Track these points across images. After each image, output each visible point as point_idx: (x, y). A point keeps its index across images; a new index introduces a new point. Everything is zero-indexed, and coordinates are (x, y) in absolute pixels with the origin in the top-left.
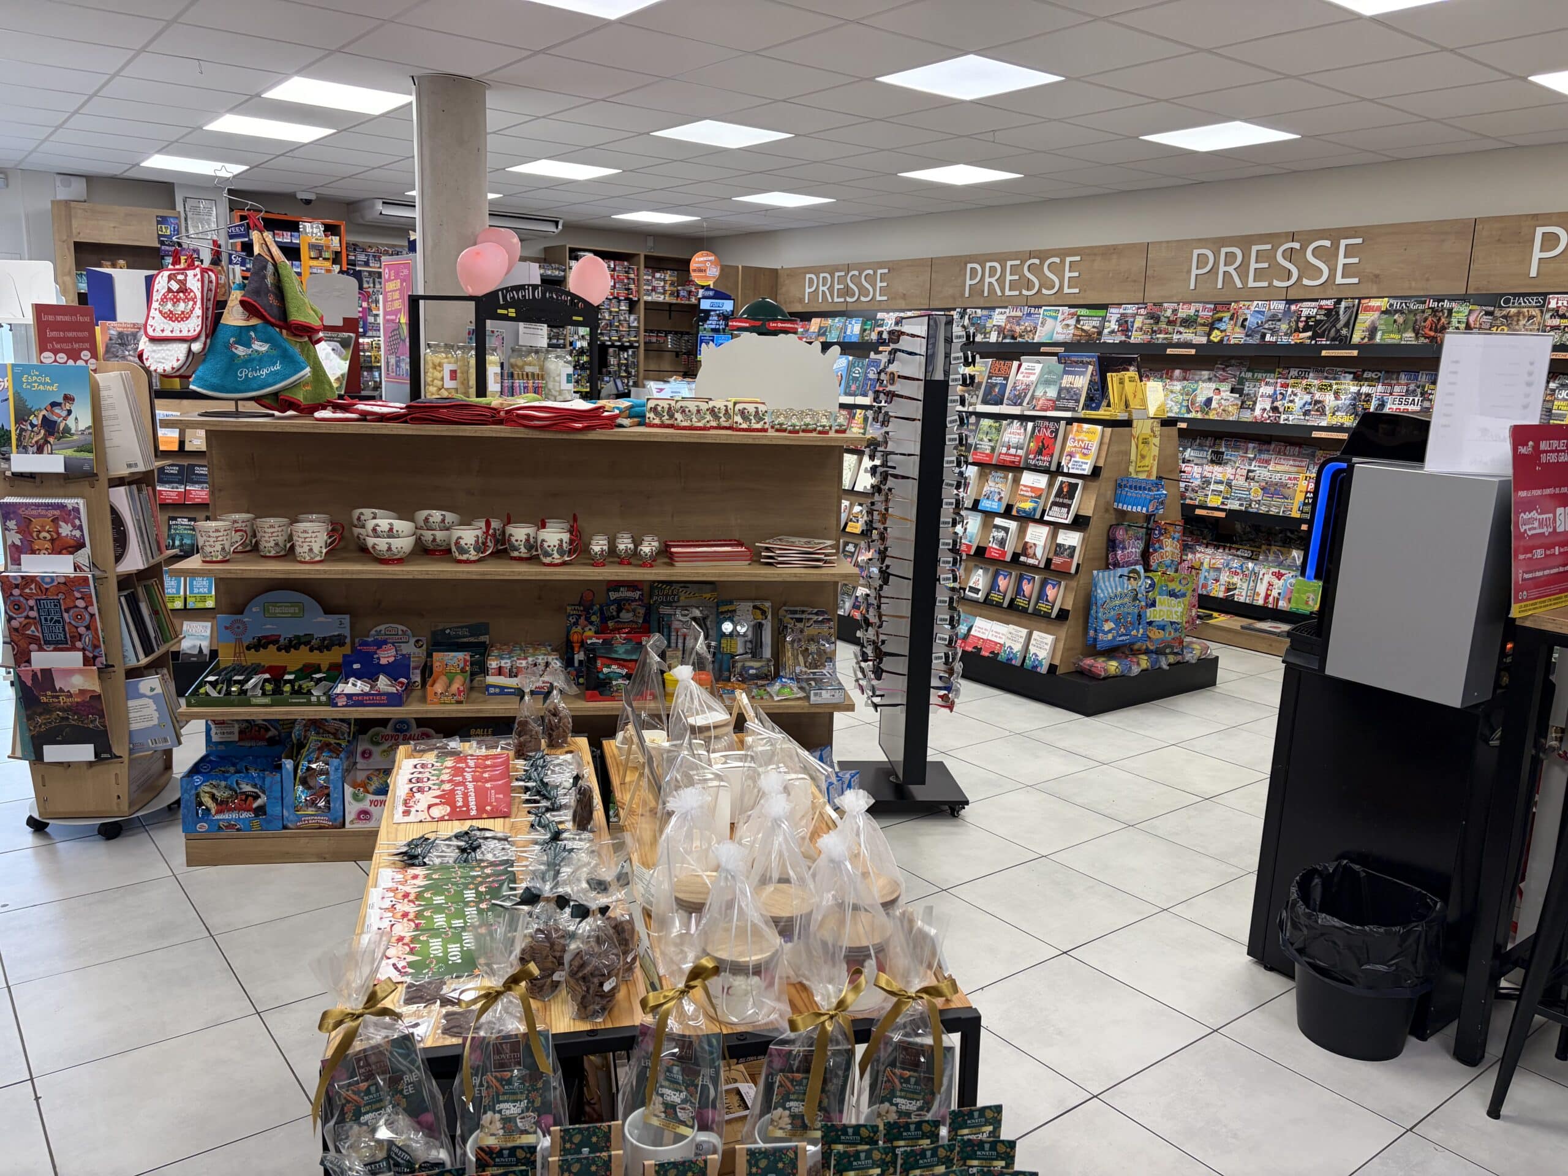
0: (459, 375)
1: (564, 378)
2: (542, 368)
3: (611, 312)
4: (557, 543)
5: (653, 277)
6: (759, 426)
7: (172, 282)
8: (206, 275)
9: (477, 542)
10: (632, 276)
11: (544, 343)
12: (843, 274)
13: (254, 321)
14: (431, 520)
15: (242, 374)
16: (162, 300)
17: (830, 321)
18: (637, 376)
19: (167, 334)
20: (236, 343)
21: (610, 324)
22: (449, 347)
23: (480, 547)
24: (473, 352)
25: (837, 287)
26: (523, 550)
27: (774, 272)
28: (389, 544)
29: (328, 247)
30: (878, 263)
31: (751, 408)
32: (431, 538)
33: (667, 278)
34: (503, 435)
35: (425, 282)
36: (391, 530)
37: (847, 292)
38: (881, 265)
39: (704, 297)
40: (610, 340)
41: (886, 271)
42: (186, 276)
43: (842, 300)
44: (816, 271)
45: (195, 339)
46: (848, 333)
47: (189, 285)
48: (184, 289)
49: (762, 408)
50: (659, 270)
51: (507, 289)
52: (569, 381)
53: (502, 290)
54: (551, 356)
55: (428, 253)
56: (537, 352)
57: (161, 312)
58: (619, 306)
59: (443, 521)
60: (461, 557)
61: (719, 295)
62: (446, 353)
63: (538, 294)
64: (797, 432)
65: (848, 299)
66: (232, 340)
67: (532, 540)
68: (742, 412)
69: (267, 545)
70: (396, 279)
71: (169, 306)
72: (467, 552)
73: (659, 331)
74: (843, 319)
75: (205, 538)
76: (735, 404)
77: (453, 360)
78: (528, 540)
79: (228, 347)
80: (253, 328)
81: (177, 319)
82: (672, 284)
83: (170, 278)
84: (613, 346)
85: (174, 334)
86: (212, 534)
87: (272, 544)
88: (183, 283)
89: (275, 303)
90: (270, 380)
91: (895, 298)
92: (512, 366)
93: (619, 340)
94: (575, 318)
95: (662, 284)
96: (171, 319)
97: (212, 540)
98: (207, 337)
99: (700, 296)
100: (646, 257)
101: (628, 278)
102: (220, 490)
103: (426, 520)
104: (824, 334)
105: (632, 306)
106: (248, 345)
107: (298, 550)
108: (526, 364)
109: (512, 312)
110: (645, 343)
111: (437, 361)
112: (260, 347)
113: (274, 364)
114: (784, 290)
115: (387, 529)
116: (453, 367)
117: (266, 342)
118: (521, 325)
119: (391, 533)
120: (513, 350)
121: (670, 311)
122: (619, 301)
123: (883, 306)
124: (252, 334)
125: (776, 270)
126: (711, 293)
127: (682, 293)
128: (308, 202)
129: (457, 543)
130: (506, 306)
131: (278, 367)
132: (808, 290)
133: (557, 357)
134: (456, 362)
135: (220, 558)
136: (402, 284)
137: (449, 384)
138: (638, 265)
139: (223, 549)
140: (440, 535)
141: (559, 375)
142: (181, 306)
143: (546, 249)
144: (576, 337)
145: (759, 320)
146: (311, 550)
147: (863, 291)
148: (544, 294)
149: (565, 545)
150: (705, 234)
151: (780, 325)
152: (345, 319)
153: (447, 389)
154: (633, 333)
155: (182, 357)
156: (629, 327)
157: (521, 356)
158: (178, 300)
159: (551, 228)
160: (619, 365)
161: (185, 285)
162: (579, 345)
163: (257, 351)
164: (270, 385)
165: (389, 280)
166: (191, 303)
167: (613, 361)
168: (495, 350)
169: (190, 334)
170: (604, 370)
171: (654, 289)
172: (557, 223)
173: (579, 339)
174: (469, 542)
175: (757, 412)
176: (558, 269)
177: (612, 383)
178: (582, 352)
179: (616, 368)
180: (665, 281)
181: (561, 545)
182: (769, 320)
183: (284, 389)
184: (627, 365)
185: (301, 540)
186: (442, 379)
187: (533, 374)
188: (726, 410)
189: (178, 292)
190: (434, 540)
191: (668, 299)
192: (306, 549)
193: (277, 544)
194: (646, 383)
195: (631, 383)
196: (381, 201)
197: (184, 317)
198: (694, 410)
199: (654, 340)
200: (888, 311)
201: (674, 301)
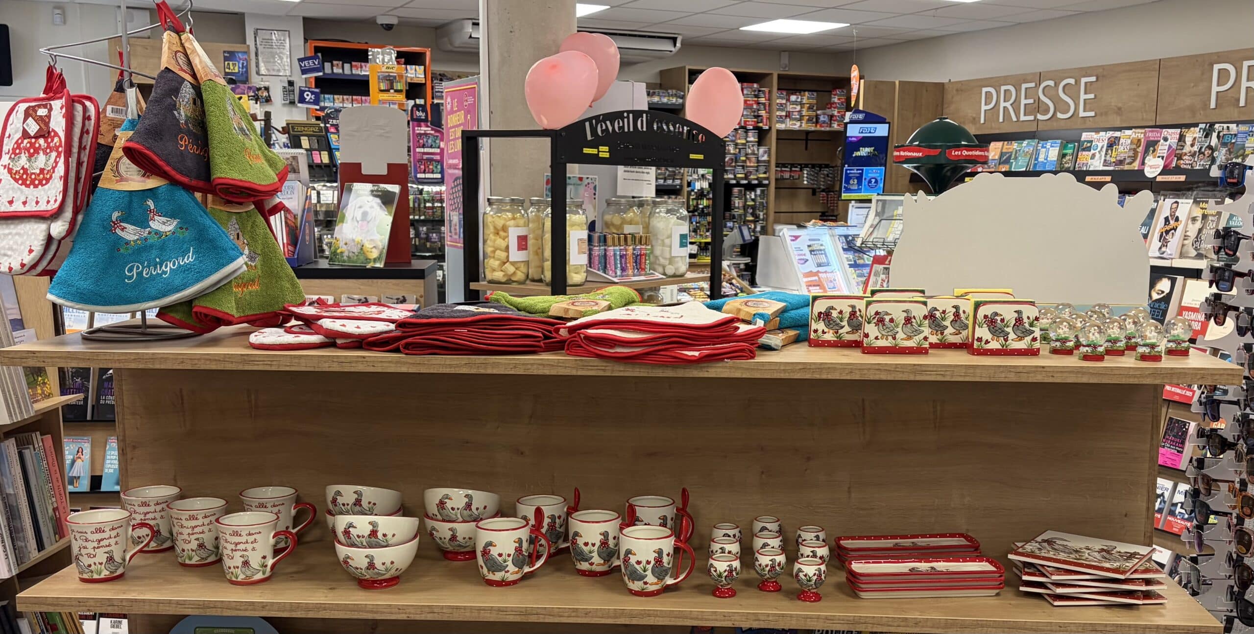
0: (530, 242)
1: (676, 240)
2: (647, 227)
3: (736, 145)
4: (652, 557)
5: (788, 100)
6: (1022, 345)
7: (30, 120)
8: (79, 108)
9: (519, 550)
10: (762, 100)
11: (649, 192)
12: (1033, 85)
13: (152, 183)
14: (449, 504)
15: (132, 272)
16: (14, 153)
17: (1015, 145)
18: (766, 219)
19: (18, 207)
20: (122, 219)
21: (736, 159)
22: (517, 204)
23: (522, 558)
24: (549, 210)
25: (1024, 101)
26: (596, 559)
27: (940, 87)
28: (371, 558)
29: (401, 76)
30: (1081, 69)
31: (1008, 313)
32: (449, 535)
33: (804, 101)
34: (562, 372)
35: (491, 112)
36: (374, 533)
37: (1038, 107)
38: (1086, 72)
39: (852, 122)
40: (735, 178)
41: (1093, 79)
42: (50, 110)
43: (1031, 118)
44: (996, 83)
45: (55, 215)
46: (1041, 158)
47: (52, 125)
48: (45, 133)
49: (1029, 312)
50: (795, 91)
51: (597, 118)
52: (683, 245)
53: (590, 120)
54: (662, 209)
55: (494, 71)
56: (641, 204)
57: (10, 171)
58: (747, 136)
59: (468, 506)
60: (491, 577)
61: (871, 118)
62: (513, 212)
63: (642, 125)
64: (1100, 358)
65: (1040, 117)
66: (115, 215)
67: (611, 543)
68: (991, 322)
69: (187, 547)
70: (459, 110)
71: (23, 160)
72: (501, 568)
73: (793, 165)
74: (1033, 143)
75: (80, 542)
76: (978, 305)
77: (521, 222)
78: (604, 543)
79: (110, 227)
80: (151, 193)
81: (32, 182)
82: (810, 108)
83: (27, 114)
84: (738, 185)
85: (28, 208)
86: (90, 537)
87: (194, 545)
88: (44, 121)
89: (193, 149)
90: (178, 281)
91: (1106, 114)
92: (607, 225)
93: (746, 178)
94: (692, 156)
95: (798, 108)
96: (24, 183)
97: (90, 545)
98: (76, 212)
99: (847, 120)
100: (780, 77)
101: (758, 103)
102: (134, 447)
103: (442, 504)
104: (1007, 161)
105: (762, 135)
106: (143, 223)
107: (227, 562)
108: (624, 222)
109: (604, 152)
110: (777, 180)
111: (500, 223)
112: (162, 225)
113: (184, 253)
114: (952, 108)
115: (367, 533)
116: (522, 232)
117: (172, 216)
118: (621, 169)
119: (374, 539)
120: (609, 204)
121: (807, 140)
122: (747, 131)
123: (1089, 124)
124: (151, 204)
125: (943, 84)
126: (861, 116)
127: (822, 118)
128: (389, 27)
129: (485, 553)
130: (595, 144)
131: (189, 258)
132: (984, 108)
133: (668, 211)
134: (526, 225)
135: (105, 573)
136: (466, 117)
137: (516, 255)
138: (771, 86)
139: (111, 559)
140: (463, 529)
141: (670, 237)
142: (41, 161)
143: (662, 73)
144: (695, 176)
145: (936, 147)
146: (246, 563)
147: (1061, 106)
148: (650, 124)
149: (665, 559)
150: (855, 45)
151: (965, 153)
152: (389, 165)
153: (513, 263)
154: (762, 169)
155: (38, 246)
156: (758, 161)
157: (619, 211)
158: (37, 151)
159: (667, 46)
160: (745, 207)
161: (47, 124)
162: (698, 186)
163: (157, 233)
164: (178, 290)
165: (452, 112)
166: (54, 154)
167: (737, 202)
168: (580, 206)
169: (49, 208)
170: (727, 214)
171: (788, 115)
172: (674, 40)
173: (698, 180)
174: (505, 552)
175: (1019, 321)
176: (676, 96)
177: (736, 231)
178: (701, 194)
179: (741, 211)
180: (802, 104)
181: (659, 561)
182: (950, 147)
183: (202, 295)
184: (754, 208)
185: (230, 547)
186: (507, 249)
187: (633, 236)
188: (957, 315)
189: (37, 137)
190: (454, 538)
191: (805, 126)
192: (238, 561)
193: (201, 546)
194: (778, 227)
195: (758, 229)
196: (470, 22)
197: (42, 179)
198: (900, 318)
199: (787, 175)
200: (1097, 130)
201: (812, 128)
